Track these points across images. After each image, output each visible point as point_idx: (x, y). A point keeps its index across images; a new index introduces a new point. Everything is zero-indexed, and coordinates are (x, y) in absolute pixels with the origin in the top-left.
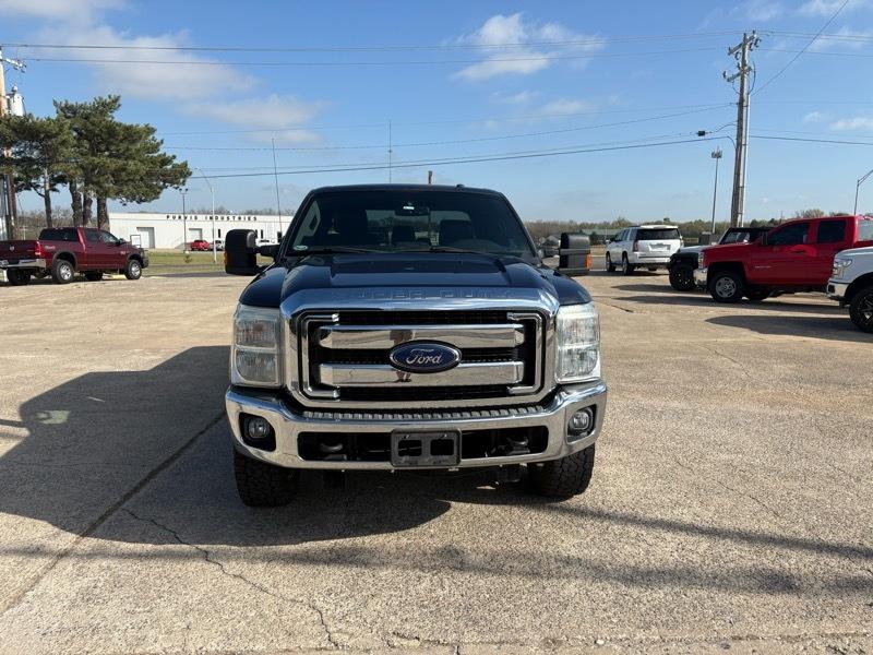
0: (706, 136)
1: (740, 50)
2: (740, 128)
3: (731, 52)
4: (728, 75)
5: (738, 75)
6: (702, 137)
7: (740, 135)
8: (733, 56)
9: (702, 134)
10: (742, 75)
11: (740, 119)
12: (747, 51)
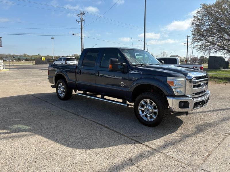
0: (74, 35)
1: (80, 15)
2: (82, 34)
3: (77, 15)
4: (78, 21)
5: (80, 21)
6: (73, 35)
7: (82, 36)
8: (78, 16)
9: (73, 34)
10: (81, 21)
11: (81, 32)
12: (82, 16)
